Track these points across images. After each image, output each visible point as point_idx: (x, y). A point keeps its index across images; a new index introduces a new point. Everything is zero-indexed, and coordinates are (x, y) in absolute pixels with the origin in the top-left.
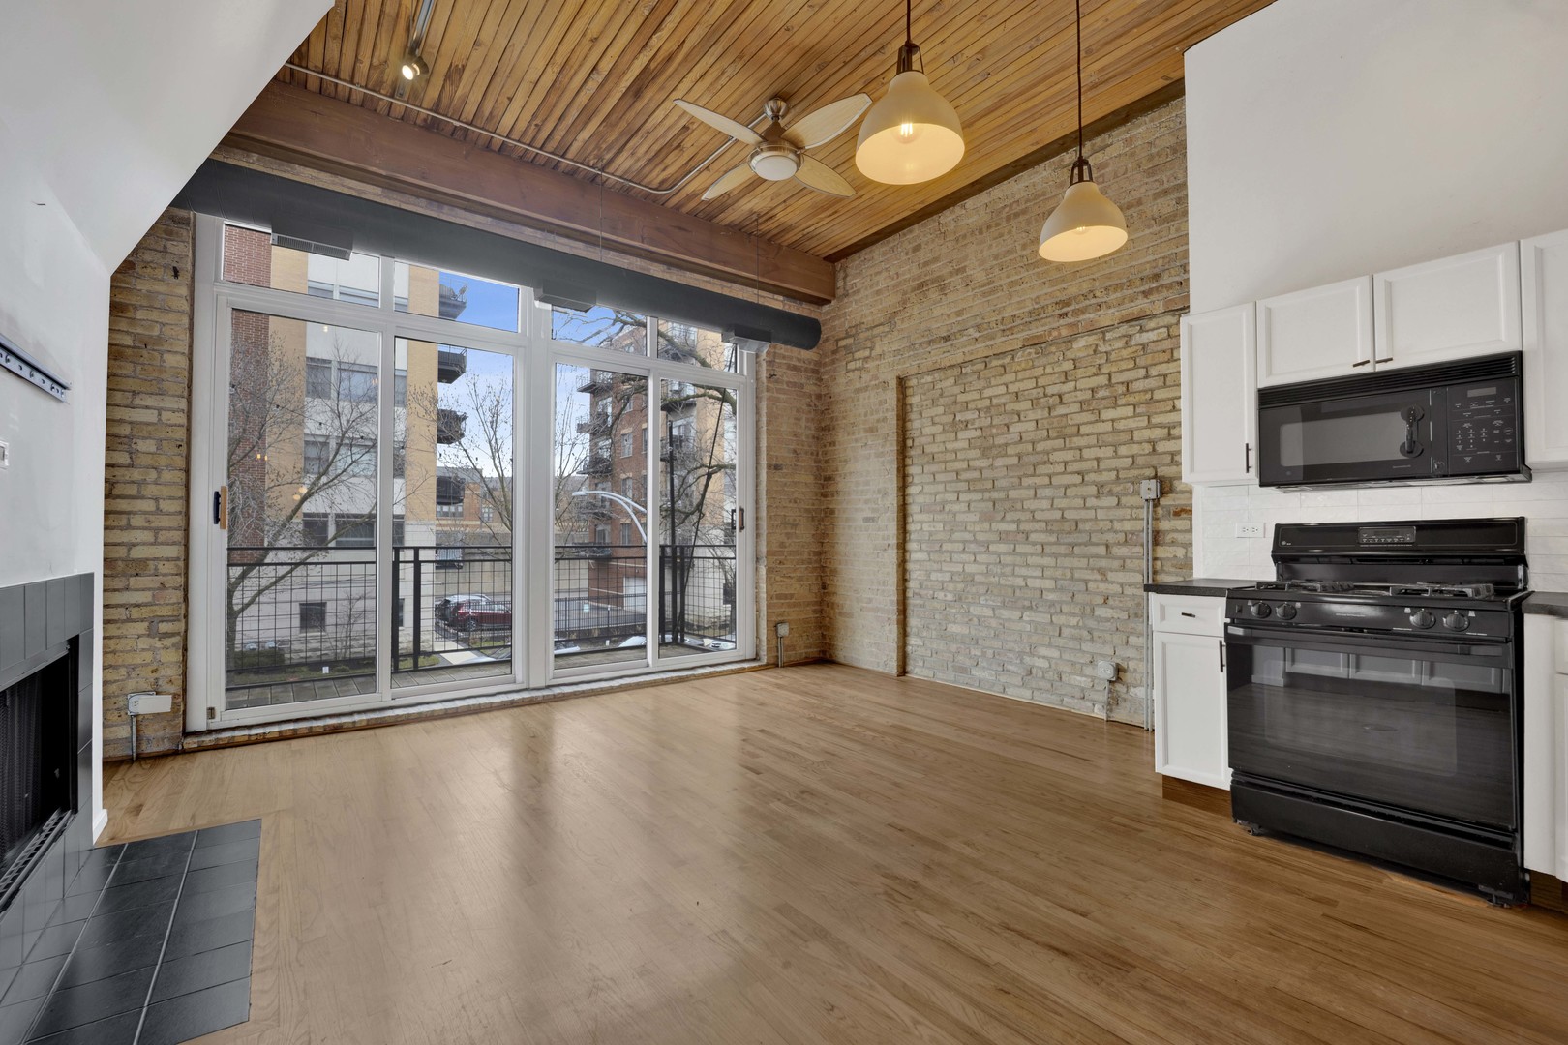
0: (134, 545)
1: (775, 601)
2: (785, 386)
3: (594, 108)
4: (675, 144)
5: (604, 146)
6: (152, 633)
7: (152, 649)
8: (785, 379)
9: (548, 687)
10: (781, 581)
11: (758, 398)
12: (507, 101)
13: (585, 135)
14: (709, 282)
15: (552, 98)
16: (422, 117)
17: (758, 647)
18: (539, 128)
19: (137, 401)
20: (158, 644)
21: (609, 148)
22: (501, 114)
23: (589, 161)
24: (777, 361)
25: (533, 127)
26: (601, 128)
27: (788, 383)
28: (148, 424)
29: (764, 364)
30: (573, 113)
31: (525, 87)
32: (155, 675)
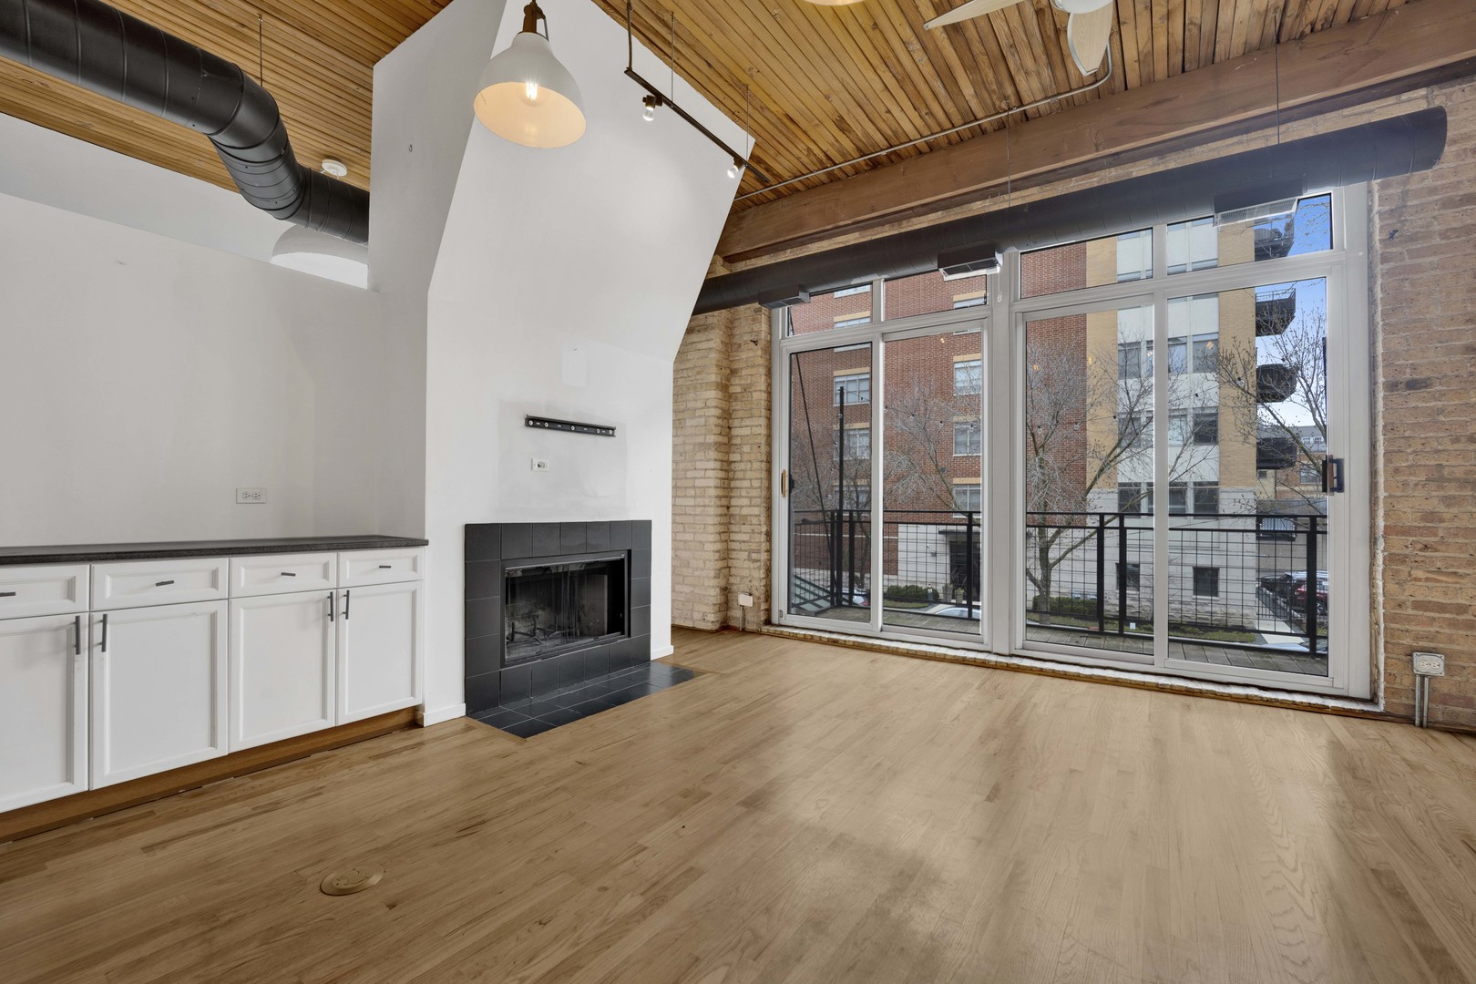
0: (743, 507)
1: (1410, 612)
2: (1437, 240)
3: (945, 68)
4: (1051, 32)
5: (994, 87)
6: (749, 559)
7: (749, 568)
8: (1437, 227)
9: (1011, 656)
10: (1427, 579)
11: (1371, 277)
12: (889, 115)
13: (968, 91)
14: (1240, 143)
15: (909, 88)
16: (863, 163)
17: (1374, 682)
18: (930, 113)
19: (744, 424)
20: (752, 566)
21: (1000, 85)
22: (897, 126)
23: (1000, 107)
24: (1409, 204)
25: (927, 117)
26: (971, 77)
27: (1443, 235)
28: (747, 436)
29: (1377, 219)
30: (938, 86)
31: (885, 96)
32: (750, 584)
